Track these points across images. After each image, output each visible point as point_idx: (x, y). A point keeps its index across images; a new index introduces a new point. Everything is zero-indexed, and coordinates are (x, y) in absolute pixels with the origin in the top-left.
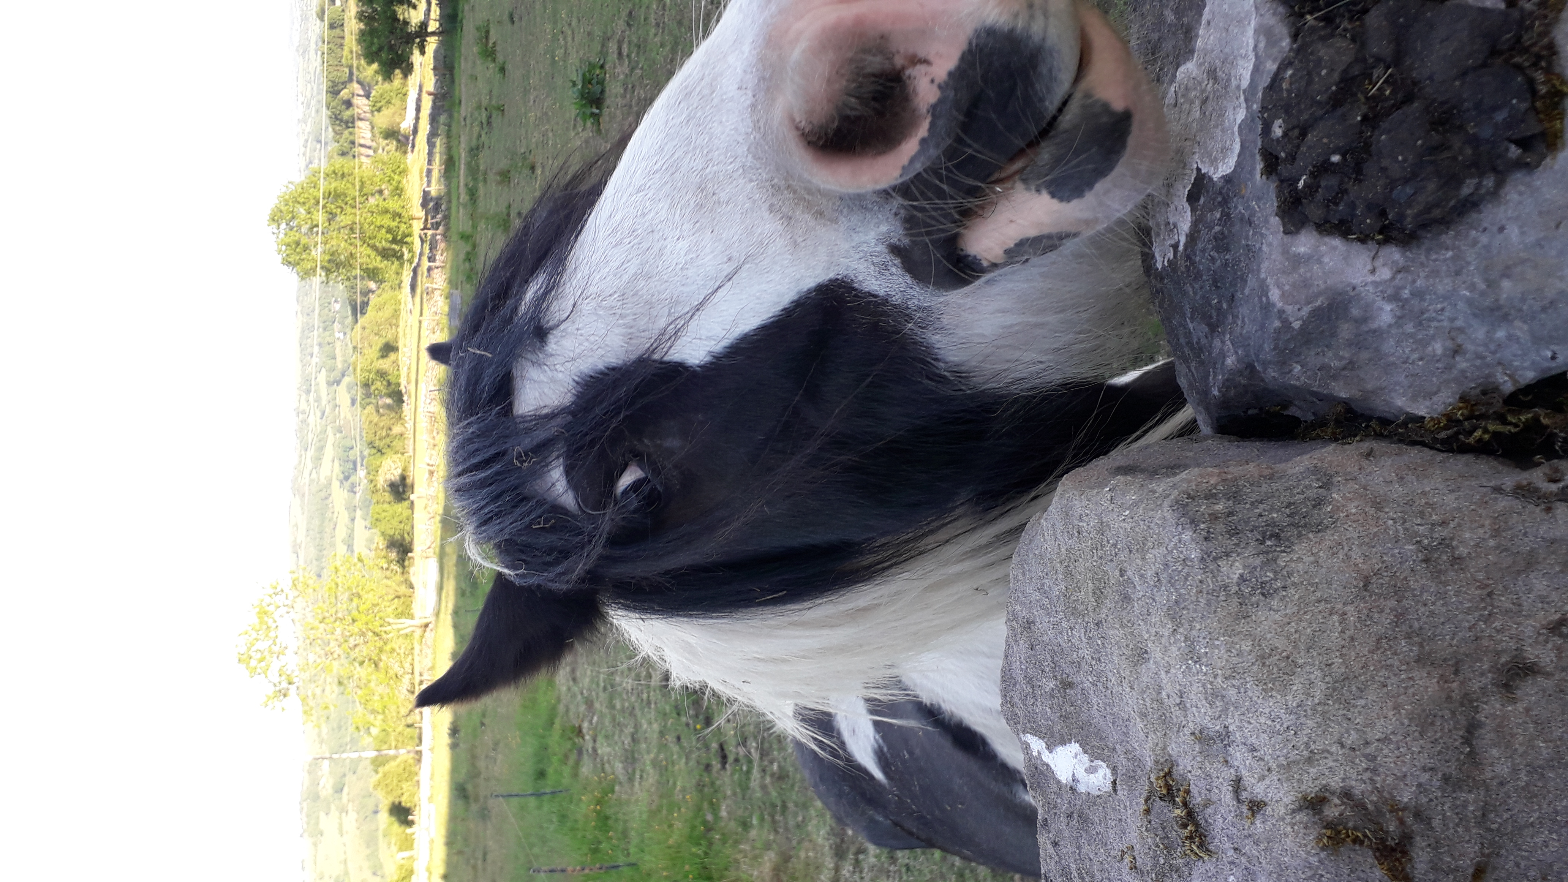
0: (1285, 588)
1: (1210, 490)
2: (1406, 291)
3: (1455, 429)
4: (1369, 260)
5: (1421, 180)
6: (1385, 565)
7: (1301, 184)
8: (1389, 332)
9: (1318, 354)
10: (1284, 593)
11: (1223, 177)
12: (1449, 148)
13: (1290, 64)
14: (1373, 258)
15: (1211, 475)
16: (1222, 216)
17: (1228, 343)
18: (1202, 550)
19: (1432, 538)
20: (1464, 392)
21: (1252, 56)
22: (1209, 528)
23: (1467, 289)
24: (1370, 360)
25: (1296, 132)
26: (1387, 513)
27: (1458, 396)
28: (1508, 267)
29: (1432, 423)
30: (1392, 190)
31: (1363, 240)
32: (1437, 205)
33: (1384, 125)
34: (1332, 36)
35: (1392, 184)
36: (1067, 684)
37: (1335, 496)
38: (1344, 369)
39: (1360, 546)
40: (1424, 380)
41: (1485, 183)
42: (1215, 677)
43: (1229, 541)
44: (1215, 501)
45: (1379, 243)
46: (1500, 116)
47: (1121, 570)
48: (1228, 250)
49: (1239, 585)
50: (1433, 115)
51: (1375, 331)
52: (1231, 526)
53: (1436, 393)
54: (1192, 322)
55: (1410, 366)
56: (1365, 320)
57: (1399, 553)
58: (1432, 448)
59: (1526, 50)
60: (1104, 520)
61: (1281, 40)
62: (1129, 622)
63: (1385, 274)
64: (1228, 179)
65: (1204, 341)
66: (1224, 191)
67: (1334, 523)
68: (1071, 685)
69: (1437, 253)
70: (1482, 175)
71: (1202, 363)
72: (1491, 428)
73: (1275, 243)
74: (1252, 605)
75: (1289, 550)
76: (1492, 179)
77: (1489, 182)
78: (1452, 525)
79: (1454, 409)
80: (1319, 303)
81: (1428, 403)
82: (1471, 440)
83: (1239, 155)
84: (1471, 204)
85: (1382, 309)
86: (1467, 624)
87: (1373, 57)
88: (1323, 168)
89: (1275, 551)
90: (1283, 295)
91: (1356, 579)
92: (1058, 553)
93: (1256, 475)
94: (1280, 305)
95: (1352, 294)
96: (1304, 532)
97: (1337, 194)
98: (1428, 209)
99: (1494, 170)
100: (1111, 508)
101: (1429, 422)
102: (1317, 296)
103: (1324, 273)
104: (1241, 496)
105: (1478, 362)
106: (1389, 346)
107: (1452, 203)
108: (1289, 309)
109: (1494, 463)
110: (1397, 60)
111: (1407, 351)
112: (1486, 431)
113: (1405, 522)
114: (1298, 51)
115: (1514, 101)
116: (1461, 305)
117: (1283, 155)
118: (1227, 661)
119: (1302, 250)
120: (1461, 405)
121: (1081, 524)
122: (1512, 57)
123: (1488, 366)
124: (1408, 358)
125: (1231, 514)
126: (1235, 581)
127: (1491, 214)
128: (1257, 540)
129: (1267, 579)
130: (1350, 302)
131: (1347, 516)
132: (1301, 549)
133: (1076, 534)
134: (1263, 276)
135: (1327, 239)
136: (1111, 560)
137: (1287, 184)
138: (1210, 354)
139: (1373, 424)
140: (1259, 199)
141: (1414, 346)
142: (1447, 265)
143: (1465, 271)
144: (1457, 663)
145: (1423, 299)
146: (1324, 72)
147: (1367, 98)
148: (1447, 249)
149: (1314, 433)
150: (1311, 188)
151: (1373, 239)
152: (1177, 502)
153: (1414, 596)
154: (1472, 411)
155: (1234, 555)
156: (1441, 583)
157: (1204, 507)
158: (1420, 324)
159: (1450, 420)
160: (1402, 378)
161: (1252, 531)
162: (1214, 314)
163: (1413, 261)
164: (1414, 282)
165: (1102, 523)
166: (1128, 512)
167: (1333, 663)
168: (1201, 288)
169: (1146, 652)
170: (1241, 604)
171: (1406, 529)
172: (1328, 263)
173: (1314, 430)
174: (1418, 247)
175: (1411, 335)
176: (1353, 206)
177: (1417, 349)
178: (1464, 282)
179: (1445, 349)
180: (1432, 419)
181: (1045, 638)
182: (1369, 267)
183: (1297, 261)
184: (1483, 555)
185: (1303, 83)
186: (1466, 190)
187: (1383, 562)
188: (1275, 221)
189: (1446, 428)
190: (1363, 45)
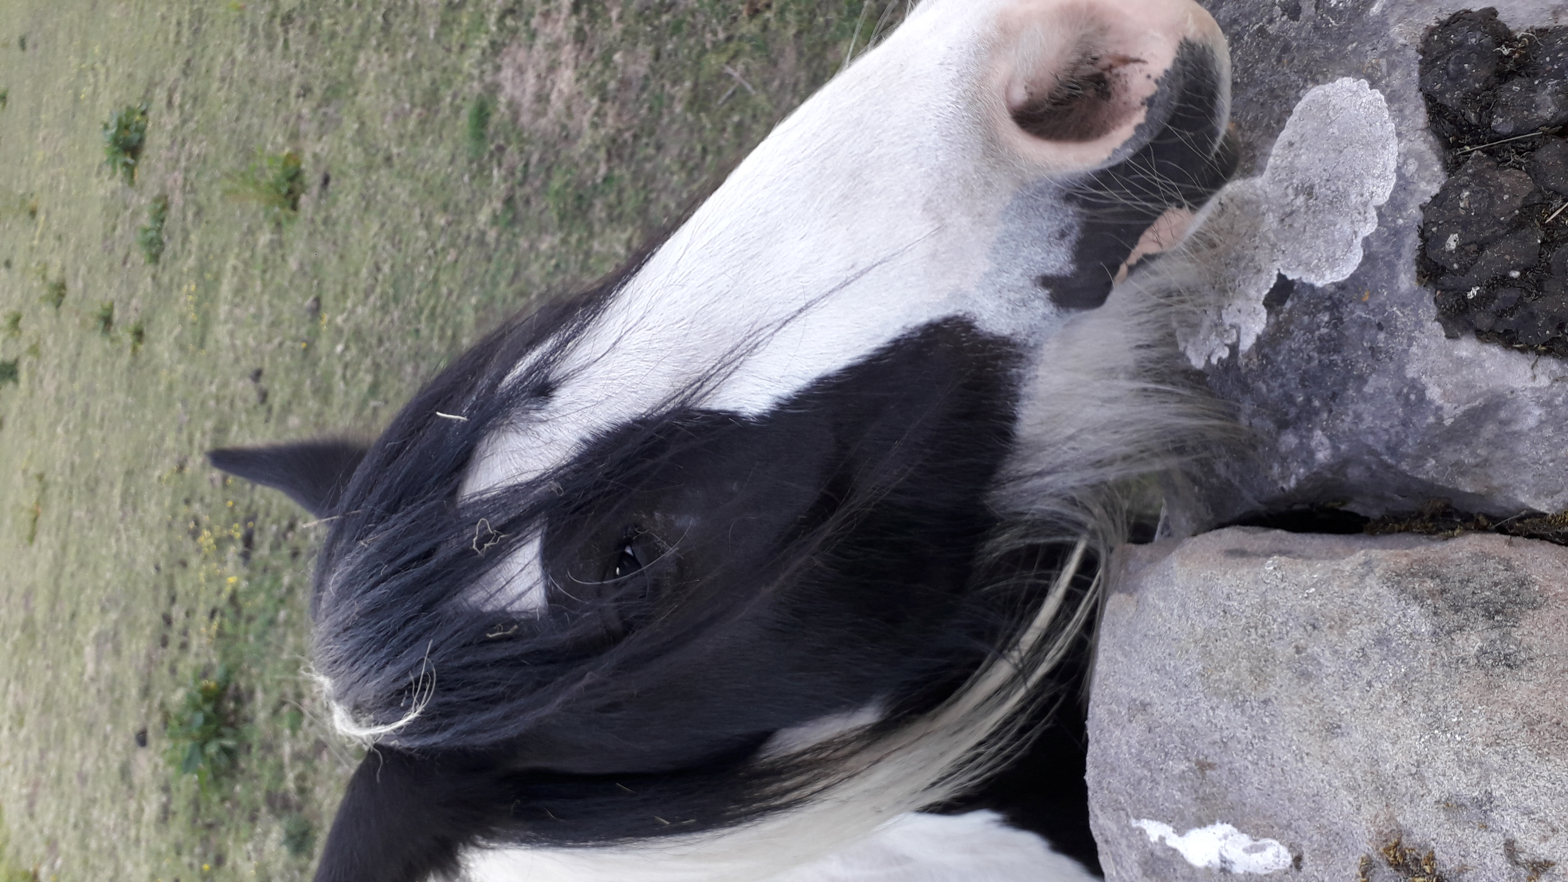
0: (1531, 659)
2: (1559, 399)
4: (1529, 368)
7: (1471, 294)
8: (1528, 435)
9: (1455, 451)
10: (1531, 664)
11: (1331, 284)
13: (1462, 187)
14: (1533, 367)
16: (1331, 319)
18: (1432, 624)
21: (1392, 176)
24: (1503, 459)
25: (1473, 247)
31: (1524, 350)
34: (1503, 166)
36: (1206, 765)
38: (1477, 465)
40: (1550, 480)
43: (1457, 616)
44: (1421, 580)
45: (1540, 353)
48: (1337, 351)
49: (1478, 657)
52: (1450, 603)
55: (1540, 467)
56: (1510, 422)
58: (1552, 542)
60: (1270, 598)
61: (1433, 164)
62: (1315, 698)
63: (1544, 381)
64: (1340, 286)
66: (1334, 297)
67: (1546, 601)
68: (1214, 766)
73: (1432, 346)
74: (1498, 676)
75: (1518, 625)
80: (1477, 403)
81: (1549, 501)
83: (1362, 264)
85: (1530, 413)
88: (1500, 282)
89: (1506, 625)
95: (1509, 397)
96: (1523, 609)
97: (1516, 305)
100: (1282, 587)
101: (1552, 518)
102: (1476, 397)
103: (1485, 376)
104: (1443, 575)
111: (1541, 452)
117: (1454, 266)
118: (1488, 729)
119: (1464, 354)
124: (1539, 459)
125: (1443, 591)
126: (1473, 654)
128: (1484, 615)
130: (1504, 403)
132: (1526, 624)
134: (1411, 375)
135: (1487, 347)
137: (1451, 294)
140: (1403, 305)
141: (1548, 449)
146: (1506, 197)
147: (1542, 224)
150: (1486, 299)
151: (1535, 350)
152: (1385, 580)
155: (1466, 629)
157: (1416, 585)
160: (1529, 477)
161: (1474, 607)
162: (1295, 411)
165: (1265, 601)
166: (1313, 590)
169: (1339, 727)
170: (1485, 675)
172: (1489, 368)
176: (1529, 318)
177: (1550, 451)
182: (1529, 374)
183: (1460, 363)
185: (1485, 204)
188: (1435, 325)
190: (1539, 178)
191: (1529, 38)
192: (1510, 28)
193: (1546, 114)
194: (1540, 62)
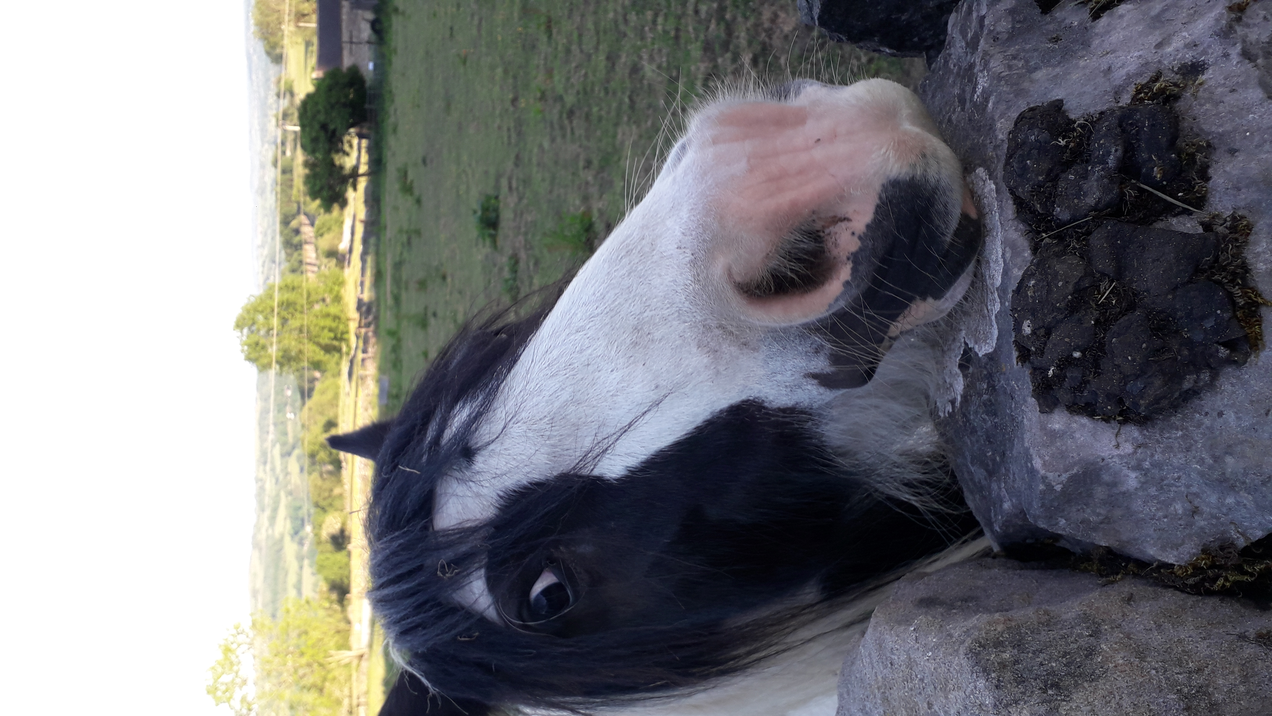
1: (998, 638)
2: (1147, 463)
3: (1201, 576)
4: (1113, 438)
5: (1149, 377)
7: (1051, 373)
8: (1136, 494)
9: (1079, 510)
11: (986, 355)
12: (1170, 350)
13: (1033, 275)
15: (997, 622)
16: (988, 387)
17: (1004, 490)
18: (994, 697)
19: (1190, 686)
20: (1204, 544)
21: (1001, 261)
22: (999, 676)
23: (1197, 463)
24: (1122, 516)
25: (1042, 331)
26: (1149, 663)
27: (1200, 548)
28: (1230, 446)
29: (1180, 572)
30: (1126, 384)
31: (1107, 419)
32: (1165, 397)
33: (1114, 328)
34: (1064, 253)
35: (1125, 379)
37: (1103, 646)
38: (1101, 523)
39: (1129, 695)
40: (1170, 534)
41: (1202, 377)
43: (1017, 689)
44: (1002, 649)
45: (1120, 422)
46: (1209, 324)
47: (928, 703)
48: (995, 414)
50: (1153, 322)
51: (1124, 493)
53: (1181, 545)
54: (973, 466)
55: (1157, 522)
56: (1114, 484)
57: (1164, 702)
58: (1182, 591)
59: (1224, 268)
60: (912, 656)
61: (1024, 250)
63: (1128, 448)
64: (990, 357)
65: (984, 482)
66: (988, 367)
67: (1105, 672)
69: (1169, 432)
70: (1198, 371)
71: (984, 497)
72: (1231, 578)
73: (1034, 419)
75: (1068, 699)
76: (1208, 374)
77: (1205, 376)
78: (1207, 671)
79: (1198, 559)
80: (1075, 471)
81: (1175, 553)
82: (1215, 587)
83: (998, 339)
84: (1194, 393)
87: (1099, 272)
88: (1066, 362)
89: (1056, 699)
90: (1044, 464)
92: (875, 680)
93: (1035, 623)
94: (1042, 472)
95: (1102, 464)
97: (1081, 383)
98: (1157, 400)
99: (1209, 366)
100: (916, 647)
101: (1178, 570)
102: (1073, 465)
103: (1077, 447)
104: (1024, 644)
105: (1214, 521)
106: (1137, 505)
107: (1177, 393)
108: (1050, 475)
109: (1237, 606)
110: (1119, 275)
111: (1153, 509)
112: (1226, 579)
113: (1165, 672)
114: (1038, 265)
115: (1219, 312)
116: (1193, 475)
117: (1033, 349)
119: (1057, 426)
120: (1203, 556)
121: (893, 657)
122: (1213, 274)
123: (1222, 524)
124: (1154, 515)
125: (1016, 662)
127: (1209, 402)
128: (1041, 688)
130: (1101, 470)
131: (1116, 666)
132: (1078, 697)
133: (889, 665)
134: (1026, 444)
135: (1076, 418)
136: (920, 693)
137: (1038, 371)
138: (990, 494)
139: (1131, 566)
140: (1017, 380)
141: (1158, 506)
142: (1179, 443)
143: (1194, 448)
145: (1161, 469)
146: (1060, 284)
147: (1096, 305)
148: (1177, 429)
149: (1082, 566)
150: (1060, 378)
151: (1114, 419)
154: (1213, 562)
157: (993, 656)
158: (1162, 488)
159: (1197, 569)
160: (1151, 532)
161: (1035, 680)
162: (990, 463)
163: (1150, 439)
164: (1152, 455)
165: (910, 659)
166: (930, 654)
168: (977, 441)
171: (1167, 679)
172: (1079, 438)
173: (1083, 563)
174: (1153, 427)
175: (1154, 497)
176: (1095, 394)
177: (1161, 508)
178: (1194, 458)
179: (1185, 509)
180: (1180, 567)
182: (1114, 443)
183: (1053, 435)
184: (1235, 701)
185: (1045, 292)
186: (1187, 384)
188: (1032, 401)
189: (1193, 575)
190: (1090, 262)
191: (1082, 126)
192: (1072, 117)
193: (1091, 200)
194: (1091, 148)
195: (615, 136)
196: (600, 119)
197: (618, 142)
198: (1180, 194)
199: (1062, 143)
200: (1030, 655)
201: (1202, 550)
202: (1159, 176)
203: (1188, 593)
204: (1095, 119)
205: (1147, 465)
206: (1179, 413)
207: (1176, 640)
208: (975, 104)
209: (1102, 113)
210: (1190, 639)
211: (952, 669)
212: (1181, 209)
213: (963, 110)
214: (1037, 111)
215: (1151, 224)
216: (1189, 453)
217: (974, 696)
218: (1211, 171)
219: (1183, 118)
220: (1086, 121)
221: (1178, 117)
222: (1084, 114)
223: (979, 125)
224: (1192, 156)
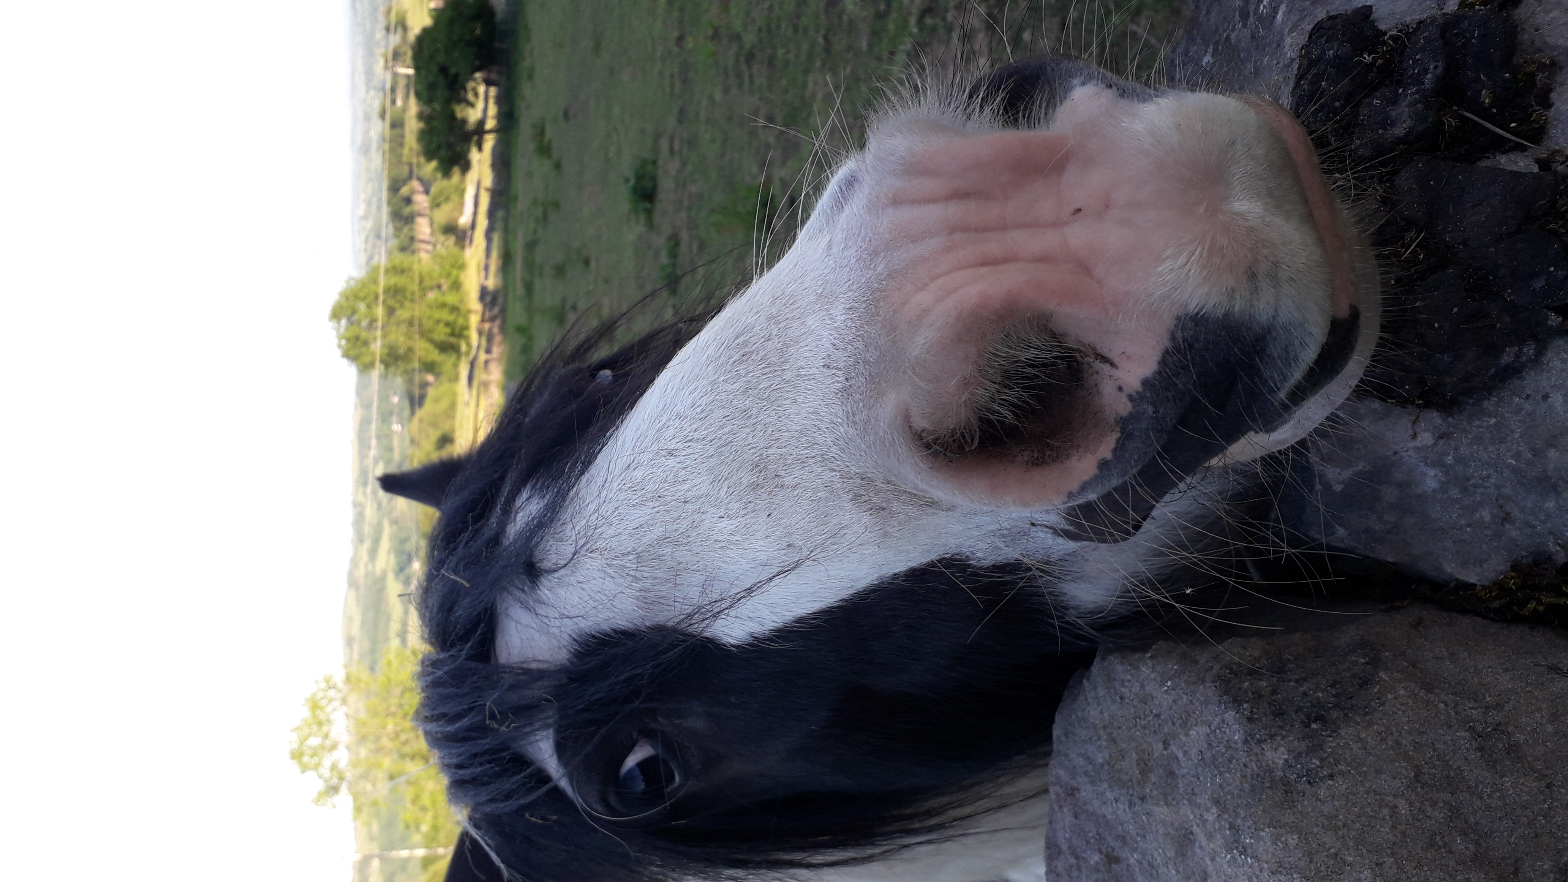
0: (1331, 777)
1: (1253, 664)
2: (1450, 458)
3: (1508, 599)
4: (1410, 425)
5: (1459, 349)
6: (1436, 754)
10: (1331, 782)
12: (1487, 316)
14: (1414, 423)
15: (1253, 647)
19: (1486, 723)
20: (1515, 560)
22: (1252, 708)
23: (1512, 457)
26: (1437, 695)
27: (1509, 565)
28: (1554, 437)
29: (1483, 593)
30: (1429, 358)
32: (1477, 374)
33: (1419, 290)
35: (1429, 351)
36: (1112, 859)
37: (1383, 675)
39: (1410, 731)
41: (1525, 350)
42: (1261, 870)
45: (1418, 406)
46: (1539, 283)
47: (1165, 743)
49: (1284, 771)
50: (1468, 281)
51: (1420, 496)
52: (1275, 706)
53: (1485, 560)
57: (1452, 740)
58: (1484, 617)
60: (1147, 688)
62: (1173, 800)
63: (1426, 438)
67: (1383, 705)
68: (1117, 860)
69: (1479, 420)
70: (1521, 343)
72: (1545, 600)
74: (1298, 793)
75: (1335, 734)
76: (1533, 346)
77: (1529, 350)
78: (1507, 707)
79: (1505, 577)
80: (1361, 467)
81: (1478, 570)
82: (1525, 612)
84: (1514, 371)
85: (1426, 474)
86: (1525, 819)
87: (1405, 220)
90: (1322, 459)
91: (1406, 769)
92: (1101, 719)
94: (1319, 468)
95: (1394, 458)
96: (1350, 715)
98: (1468, 378)
99: (1534, 337)
100: (1152, 677)
101: (1480, 590)
103: (1364, 437)
104: (1285, 672)
105: (1528, 531)
106: (1435, 510)
107: (1493, 370)
108: (1329, 472)
109: (1551, 636)
110: (1429, 223)
111: (1454, 516)
112: (1539, 602)
113: (1456, 706)
115: (1552, 269)
116: (1506, 473)
118: (1273, 854)
120: (1513, 574)
121: (1123, 689)
122: (1548, 223)
123: (1539, 535)
125: (1274, 692)
126: (1280, 766)
127: (1533, 381)
129: (1313, 766)
131: (1396, 698)
135: (1365, 402)
136: (1155, 732)
139: (1422, 589)
142: (1491, 433)
143: (1509, 439)
144: (1516, 862)
145: (1467, 466)
147: (1400, 261)
148: (1490, 416)
151: (1413, 403)
152: (1219, 677)
153: (1469, 787)
154: (1524, 581)
155: (1278, 738)
156: (1497, 773)
158: (1466, 489)
159: (1502, 589)
161: (1296, 712)
163: (1455, 427)
164: (1456, 449)
165: (1144, 691)
166: (1169, 683)
167: (1384, 862)
169: (1192, 833)
170: (1286, 792)
171: (1457, 713)
172: (1368, 427)
174: (1460, 412)
175: (1456, 501)
178: (1509, 451)
179: (1493, 516)
180: (1484, 587)
181: (1089, 807)
182: (1411, 432)
184: (1540, 742)
186: (1506, 358)
187: (1435, 750)
189: (1498, 597)
190: (1393, 207)
191: (1394, 38)
192: (1382, 27)
193: (1399, 131)
194: (1404, 65)
195: (804, 86)
196: (787, 63)
197: (807, 94)
198: (1513, 125)
199: (1368, 58)
200: (1292, 684)
201: (1512, 567)
202: (1487, 101)
203: (1491, 619)
204: (1411, 30)
205: (1449, 460)
206: (1494, 396)
207: (1472, 671)
208: (1260, 18)
209: (1420, 22)
210: (1490, 670)
211: (1194, 701)
212: (1513, 144)
213: (1245, 26)
214: (1338, 20)
215: (1474, 162)
216: (1503, 445)
217: (1220, 730)
218: (1553, 96)
219: (1523, 29)
220: (1400, 31)
221: (1516, 27)
222: (1397, 23)
223: (1263, 42)
224: (1533, 75)
